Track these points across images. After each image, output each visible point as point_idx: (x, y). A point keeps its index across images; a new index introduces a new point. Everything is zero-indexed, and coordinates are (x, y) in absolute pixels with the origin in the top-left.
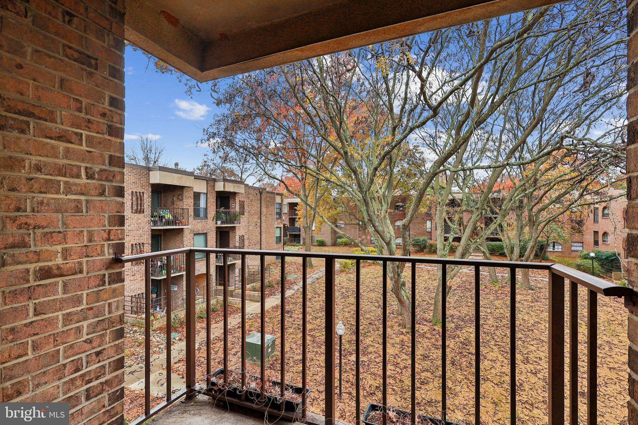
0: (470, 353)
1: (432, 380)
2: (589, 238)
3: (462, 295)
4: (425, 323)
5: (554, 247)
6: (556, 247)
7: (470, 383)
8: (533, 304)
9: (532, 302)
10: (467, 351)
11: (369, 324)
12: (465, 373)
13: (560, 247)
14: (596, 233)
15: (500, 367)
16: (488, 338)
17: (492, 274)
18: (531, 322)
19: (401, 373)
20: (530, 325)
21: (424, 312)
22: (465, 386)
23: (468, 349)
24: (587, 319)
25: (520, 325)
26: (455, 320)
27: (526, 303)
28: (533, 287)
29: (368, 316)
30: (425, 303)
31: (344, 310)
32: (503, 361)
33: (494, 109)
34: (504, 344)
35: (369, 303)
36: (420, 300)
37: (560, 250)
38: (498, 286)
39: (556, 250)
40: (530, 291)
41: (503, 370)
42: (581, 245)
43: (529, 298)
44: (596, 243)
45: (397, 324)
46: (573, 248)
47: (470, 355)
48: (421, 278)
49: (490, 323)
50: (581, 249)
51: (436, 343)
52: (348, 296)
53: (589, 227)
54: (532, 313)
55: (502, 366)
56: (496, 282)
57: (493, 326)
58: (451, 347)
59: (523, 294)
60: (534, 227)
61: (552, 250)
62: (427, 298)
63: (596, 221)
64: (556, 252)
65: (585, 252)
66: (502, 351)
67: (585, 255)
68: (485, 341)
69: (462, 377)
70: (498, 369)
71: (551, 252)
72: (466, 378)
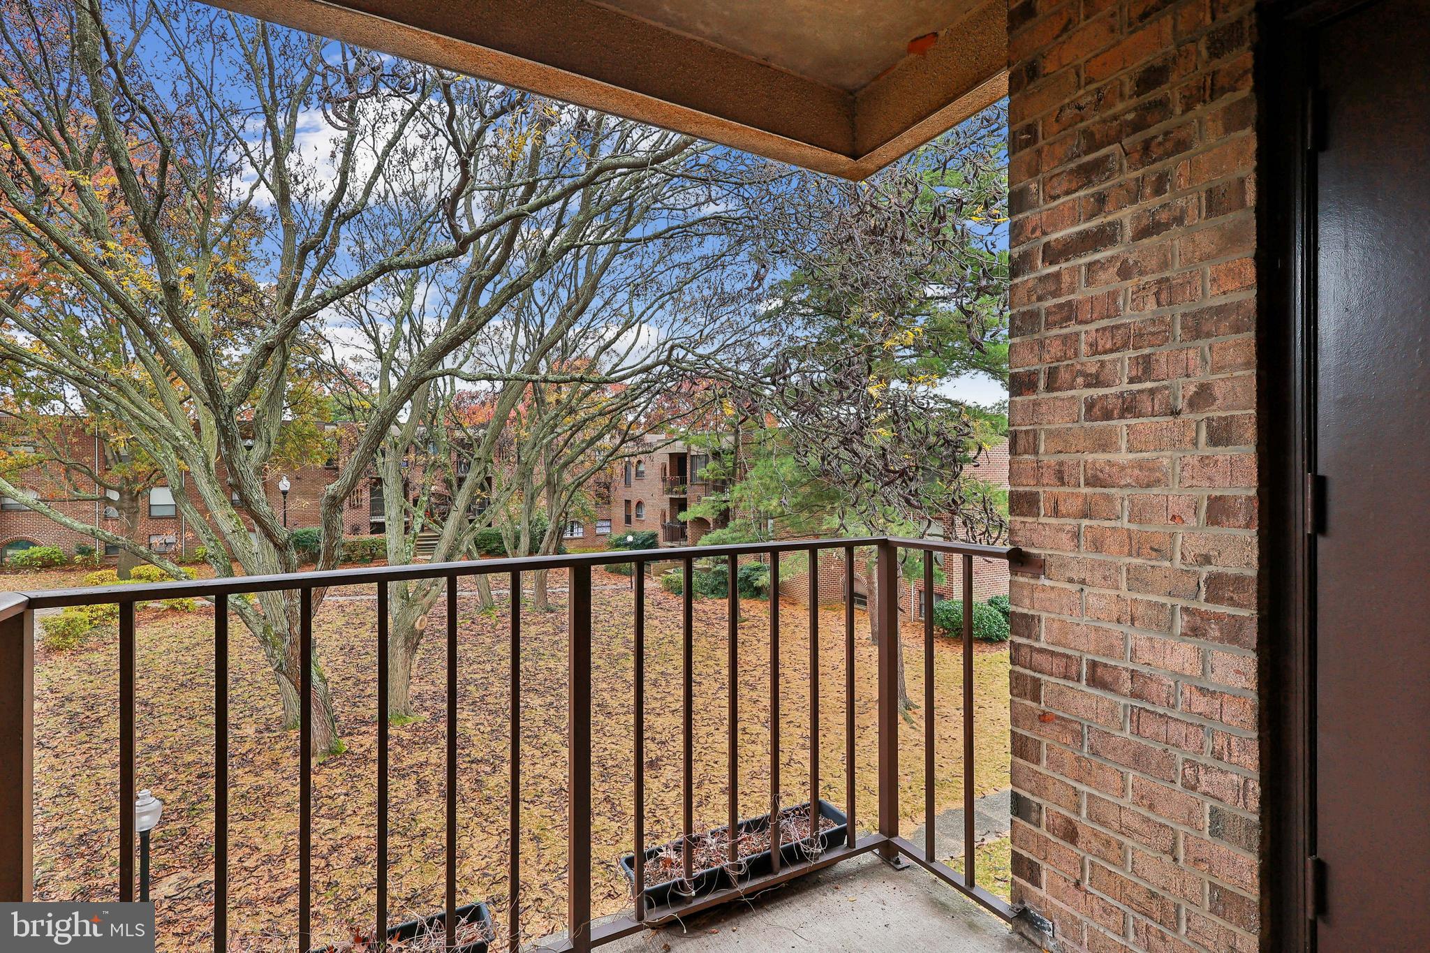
0: (472, 762)
1: (406, 849)
2: (619, 512)
3: (430, 647)
4: (364, 729)
5: (572, 531)
6: (575, 531)
7: (486, 820)
8: (557, 638)
9: (555, 634)
10: (467, 759)
11: (199, 777)
12: (473, 805)
13: (581, 530)
14: (628, 502)
15: (532, 767)
16: (499, 720)
17: (484, 593)
18: (560, 670)
19: (328, 865)
20: (559, 676)
21: (355, 704)
22: (478, 831)
23: (469, 755)
24: (633, 644)
25: (546, 680)
26: (428, 704)
27: (546, 639)
28: (554, 608)
29: (189, 758)
30: (350, 683)
31: (94, 764)
32: (533, 756)
33: (545, 269)
34: (528, 722)
35: (183, 722)
36: (337, 679)
37: (581, 535)
38: (494, 616)
39: (575, 536)
40: (549, 615)
41: (537, 772)
42: (609, 524)
43: (549, 628)
44: (628, 520)
45: (288, 754)
46: (599, 531)
47: (474, 766)
48: (324, 627)
49: (495, 690)
50: (607, 530)
51: (399, 765)
52: (99, 720)
53: (620, 494)
54: (560, 654)
55: (534, 764)
56: (491, 609)
57: (502, 695)
58: (433, 761)
59: (539, 623)
60: (556, 496)
61: (569, 536)
62: (353, 671)
63: (627, 483)
64: (576, 539)
65: (616, 536)
66: (529, 737)
67: (616, 541)
68: (494, 728)
69: (467, 815)
70: (528, 773)
71: (567, 539)
72: (476, 815)
